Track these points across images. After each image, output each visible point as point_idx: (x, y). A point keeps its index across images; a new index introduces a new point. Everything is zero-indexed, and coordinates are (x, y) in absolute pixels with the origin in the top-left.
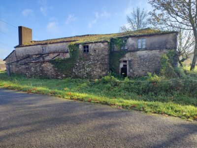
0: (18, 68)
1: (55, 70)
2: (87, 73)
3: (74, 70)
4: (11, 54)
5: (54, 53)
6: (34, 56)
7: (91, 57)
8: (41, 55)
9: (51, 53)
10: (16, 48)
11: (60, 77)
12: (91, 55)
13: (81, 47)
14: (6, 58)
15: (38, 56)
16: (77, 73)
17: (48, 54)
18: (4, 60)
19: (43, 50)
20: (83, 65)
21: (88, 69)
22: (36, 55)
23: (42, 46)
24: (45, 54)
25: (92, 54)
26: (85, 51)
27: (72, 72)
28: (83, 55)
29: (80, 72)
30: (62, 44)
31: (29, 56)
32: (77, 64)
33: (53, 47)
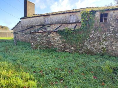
0: (23, 36)
1: (63, 42)
2: (103, 48)
3: (86, 43)
4: (17, 24)
5: (56, 24)
6: (37, 27)
7: (111, 28)
8: (43, 26)
9: (52, 24)
10: (22, 20)
11: (68, 50)
12: (111, 25)
13: (98, 15)
14: (14, 28)
15: (40, 27)
16: (89, 47)
17: (50, 25)
18: (12, 29)
19: (45, 21)
20: (99, 37)
21: (105, 43)
22: (39, 26)
23: (45, 17)
24: (47, 25)
25: (113, 24)
26: (101, 20)
27: (84, 45)
28: (100, 25)
29: (94, 46)
30: (64, 15)
31: (32, 27)
32: (91, 36)
33: (54, 18)
